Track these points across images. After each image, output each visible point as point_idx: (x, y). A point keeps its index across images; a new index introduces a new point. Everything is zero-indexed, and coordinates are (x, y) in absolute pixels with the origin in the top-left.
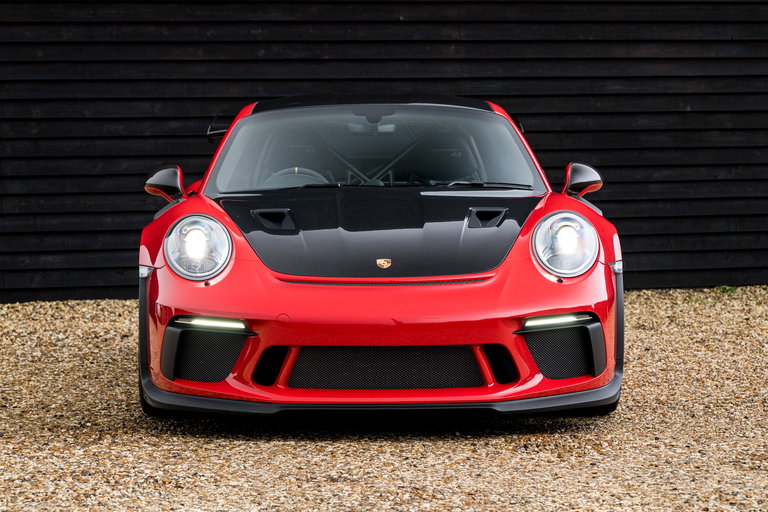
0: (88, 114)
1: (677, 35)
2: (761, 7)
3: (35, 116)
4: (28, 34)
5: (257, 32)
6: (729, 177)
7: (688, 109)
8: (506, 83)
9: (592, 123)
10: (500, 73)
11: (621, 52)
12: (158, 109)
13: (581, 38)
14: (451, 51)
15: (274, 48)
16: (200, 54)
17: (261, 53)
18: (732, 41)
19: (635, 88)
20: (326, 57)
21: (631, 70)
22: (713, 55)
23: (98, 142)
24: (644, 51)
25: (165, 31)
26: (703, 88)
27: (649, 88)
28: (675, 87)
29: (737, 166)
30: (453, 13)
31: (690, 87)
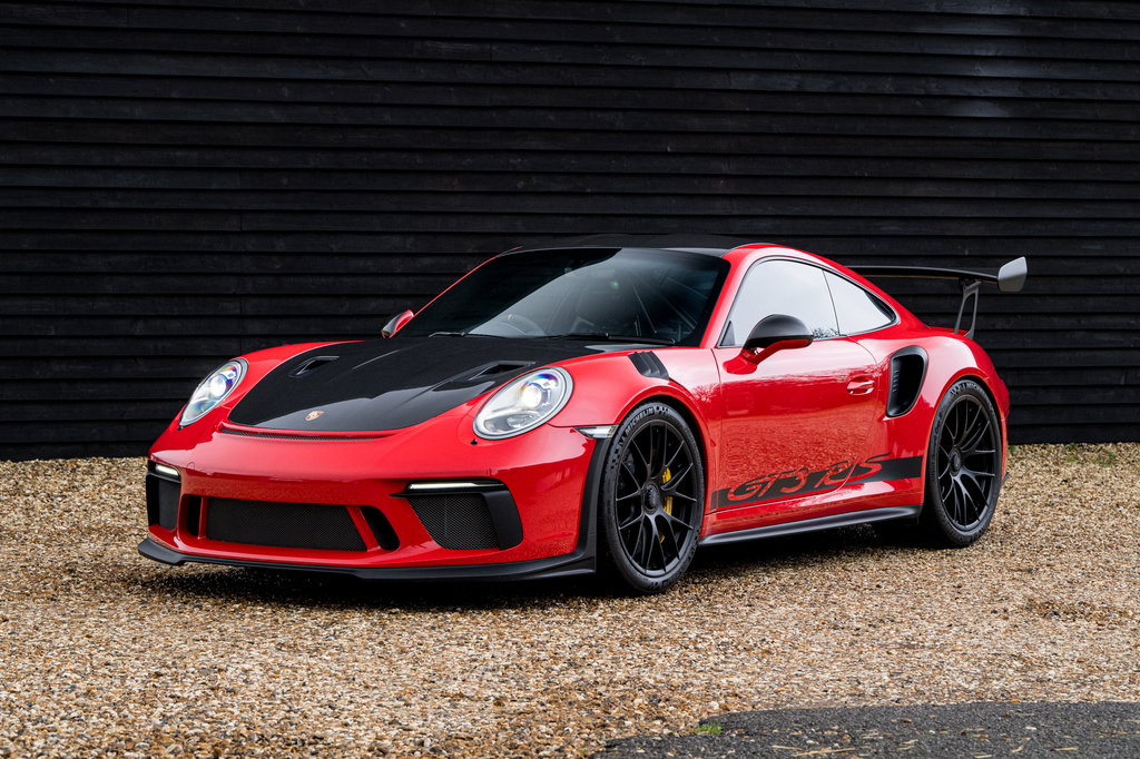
0: (335, 248)
1: (957, 173)
2: (1043, 144)
3: (278, 249)
4: (273, 160)
5: (516, 161)
6: (1007, 327)
7: (967, 253)
8: (778, 222)
10: (771, 210)
12: (409, 244)
13: (856, 174)
14: (720, 186)
15: (534, 180)
16: (456, 184)
17: (520, 185)
18: (1013, 180)
19: (911, 229)
20: (589, 190)
21: (907, 210)
22: (993, 194)
23: (345, 279)
24: (920, 190)
25: (419, 159)
26: (981, 230)
28: (953, 229)
29: (1015, 314)
30: (722, 145)
31: (968, 230)
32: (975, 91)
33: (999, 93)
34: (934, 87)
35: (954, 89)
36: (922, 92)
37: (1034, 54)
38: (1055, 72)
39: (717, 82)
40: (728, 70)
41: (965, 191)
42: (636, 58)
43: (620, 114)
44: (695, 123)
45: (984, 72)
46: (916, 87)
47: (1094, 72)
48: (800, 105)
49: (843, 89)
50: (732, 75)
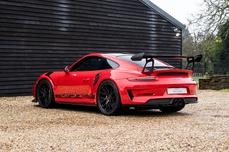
1: (60, 41)
2: (73, 36)
7: (62, 57)
8: (32, 50)
9: (46, 59)
11: (51, 44)
13: (45, 41)
14: (23, 43)
18: (68, 43)
19: (53, 52)
22: (65, 45)
24: (55, 44)
26: (64, 52)
27: (55, 52)
28: (60, 52)
30: (23, 35)
31: (62, 52)
32: (62, 25)
33: (66, 26)
34: (56, 25)
35: (60, 25)
36: (54, 25)
37: (71, 19)
38: (74, 22)
39: (22, 22)
40: (24, 20)
41: (61, 45)
42: (8, 17)
43: (6, 28)
44: (19, 30)
45: (64, 22)
46: (54, 24)
47: (79, 23)
48: (35, 27)
49: (42, 24)
50: (25, 21)
